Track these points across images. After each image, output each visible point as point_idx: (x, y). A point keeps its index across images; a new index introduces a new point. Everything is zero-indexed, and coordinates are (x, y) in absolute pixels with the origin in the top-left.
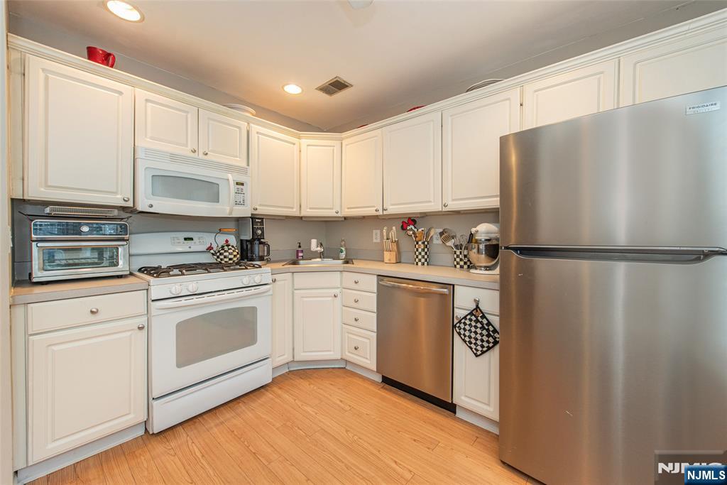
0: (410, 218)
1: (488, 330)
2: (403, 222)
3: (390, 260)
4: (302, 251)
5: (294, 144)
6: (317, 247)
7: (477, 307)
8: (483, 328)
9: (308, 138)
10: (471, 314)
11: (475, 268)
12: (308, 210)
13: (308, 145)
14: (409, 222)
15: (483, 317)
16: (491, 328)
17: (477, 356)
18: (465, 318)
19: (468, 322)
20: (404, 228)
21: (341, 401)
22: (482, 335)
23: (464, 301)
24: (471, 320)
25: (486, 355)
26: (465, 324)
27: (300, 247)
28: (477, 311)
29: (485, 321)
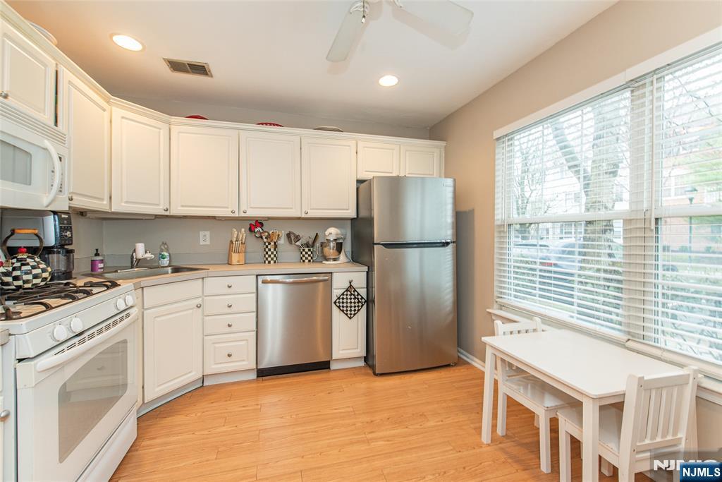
0: (257, 221)
1: (358, 299)
2: (251, 224)
3: (238, 261)
4: (102, 261)
5: (104, 110)
6: (146, 253)
7: (351, 285)
8: (355, 298)
9: (122, 108)
10: (347, 290)
11: (327, 260)
12: (123, 204)
13: (123, 118)
14: (255, 225)
15: (355, 291)
16: (360, 297)
17: (350, 318)
18: (343, 294)
19: (345, 297)
20: (251, 229)
21: (243, 407)
22: (355, 303)
23: (340, 283)
24: (347, 295)
25: (356, 315)
26: (343, 299)
27: (97, 254)
28: (350, 288)
29: (356, 293)
